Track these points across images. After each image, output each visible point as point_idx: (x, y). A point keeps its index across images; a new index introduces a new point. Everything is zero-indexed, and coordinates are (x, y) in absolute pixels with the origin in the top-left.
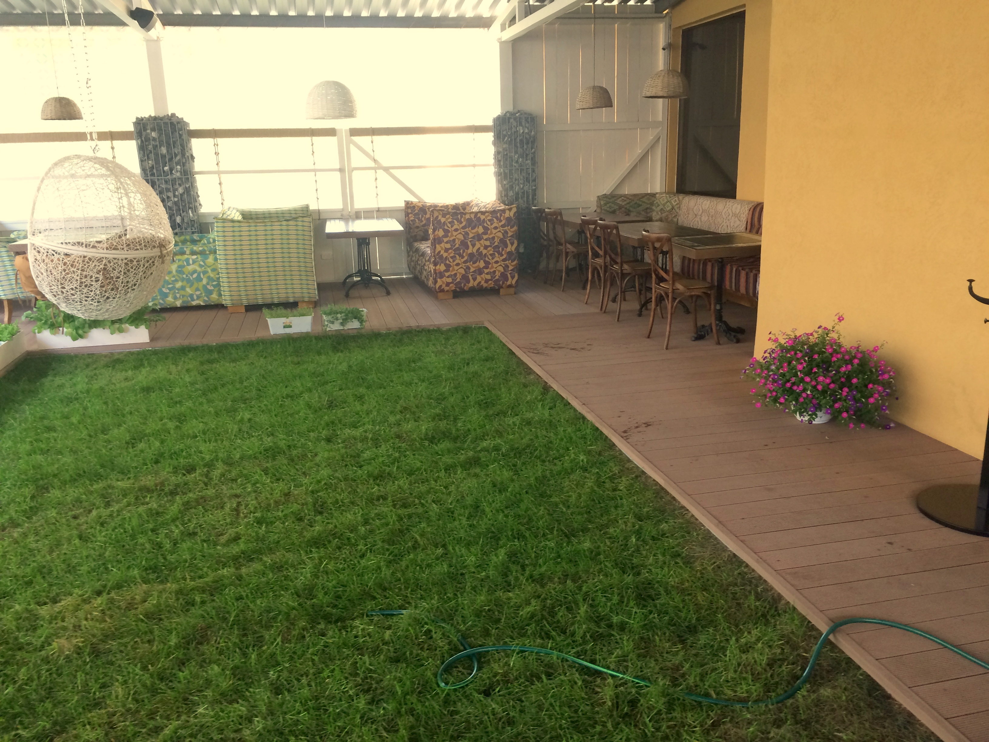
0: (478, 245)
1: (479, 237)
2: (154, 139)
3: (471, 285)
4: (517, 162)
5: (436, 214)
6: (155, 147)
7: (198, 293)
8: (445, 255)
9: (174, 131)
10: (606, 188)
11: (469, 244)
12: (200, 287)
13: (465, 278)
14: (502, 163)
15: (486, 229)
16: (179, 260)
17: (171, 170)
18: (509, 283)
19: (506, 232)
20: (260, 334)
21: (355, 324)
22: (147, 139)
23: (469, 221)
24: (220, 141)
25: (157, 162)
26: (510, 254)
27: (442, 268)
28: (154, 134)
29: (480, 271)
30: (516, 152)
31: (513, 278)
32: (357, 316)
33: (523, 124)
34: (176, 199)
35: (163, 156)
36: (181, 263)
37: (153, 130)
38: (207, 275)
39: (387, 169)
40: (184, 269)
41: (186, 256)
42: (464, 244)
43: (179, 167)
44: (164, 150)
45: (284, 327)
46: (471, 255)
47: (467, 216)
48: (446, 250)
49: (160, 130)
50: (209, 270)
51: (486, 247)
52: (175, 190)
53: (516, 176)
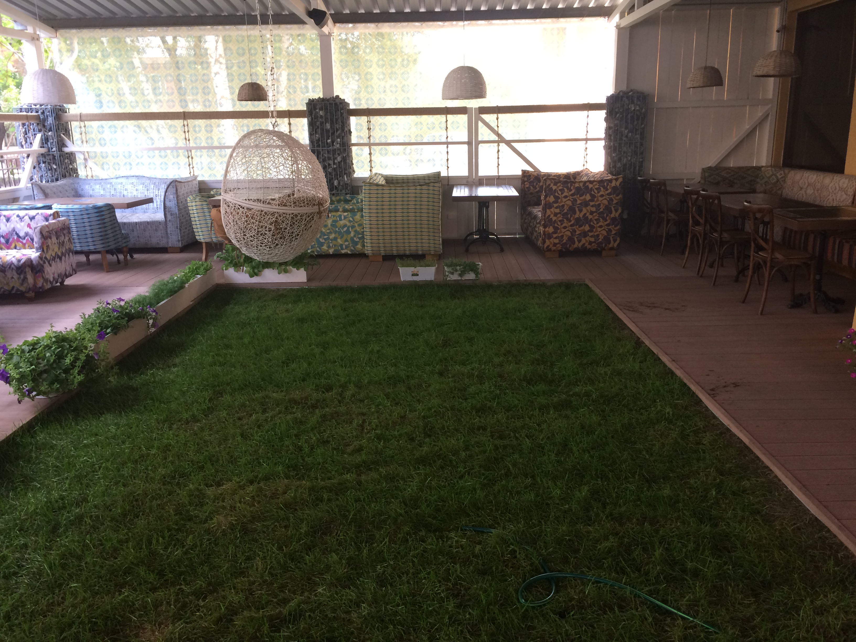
0: (584, 211)
1: (586, 204)
2: (321, 117)
3: (575, 246)
4: (627, 136)
5: (548, 182)
6: (322, 123)
7: (347, 243)
8: (554, 219)
9: (337, 110)
10: (712, 161)
11: (577, 209)
12: (349, 239)
13: (571, 240)
14: (612, 138)
15: (593, 197)
16: (334, 216)
17: (333, 142)
18: (611, 246)
19: (611, 200)
20: (393, 280)
21: (471, 276)
22: (316, 117)
23: (578, 189)
24: (372, 118)
25: (322, 134)
26: (614, 219)
27: (551, 230)
28: (321, 113)
29: (585, 234)
30: (626, 128)
31: (615, 241)
32: (474, 268)
33: (635, 102)
34: (335, 166)
35: (328, 131)
36: (335, 218)
37: (321, 109)
38: (354, 229)
39: (508, 143)
40: (337, 224)
41: (339, 213)
42: (572, 210)
43: (339, 140)
44: (328, 126)
45: (413, 275)
46: (578, 220)
47: (577, 185)
48: (556, 214)
49: (326, 109)
50: (356, 225)
51: (592, 213)
52: (335, 158)
53: (625, 149)
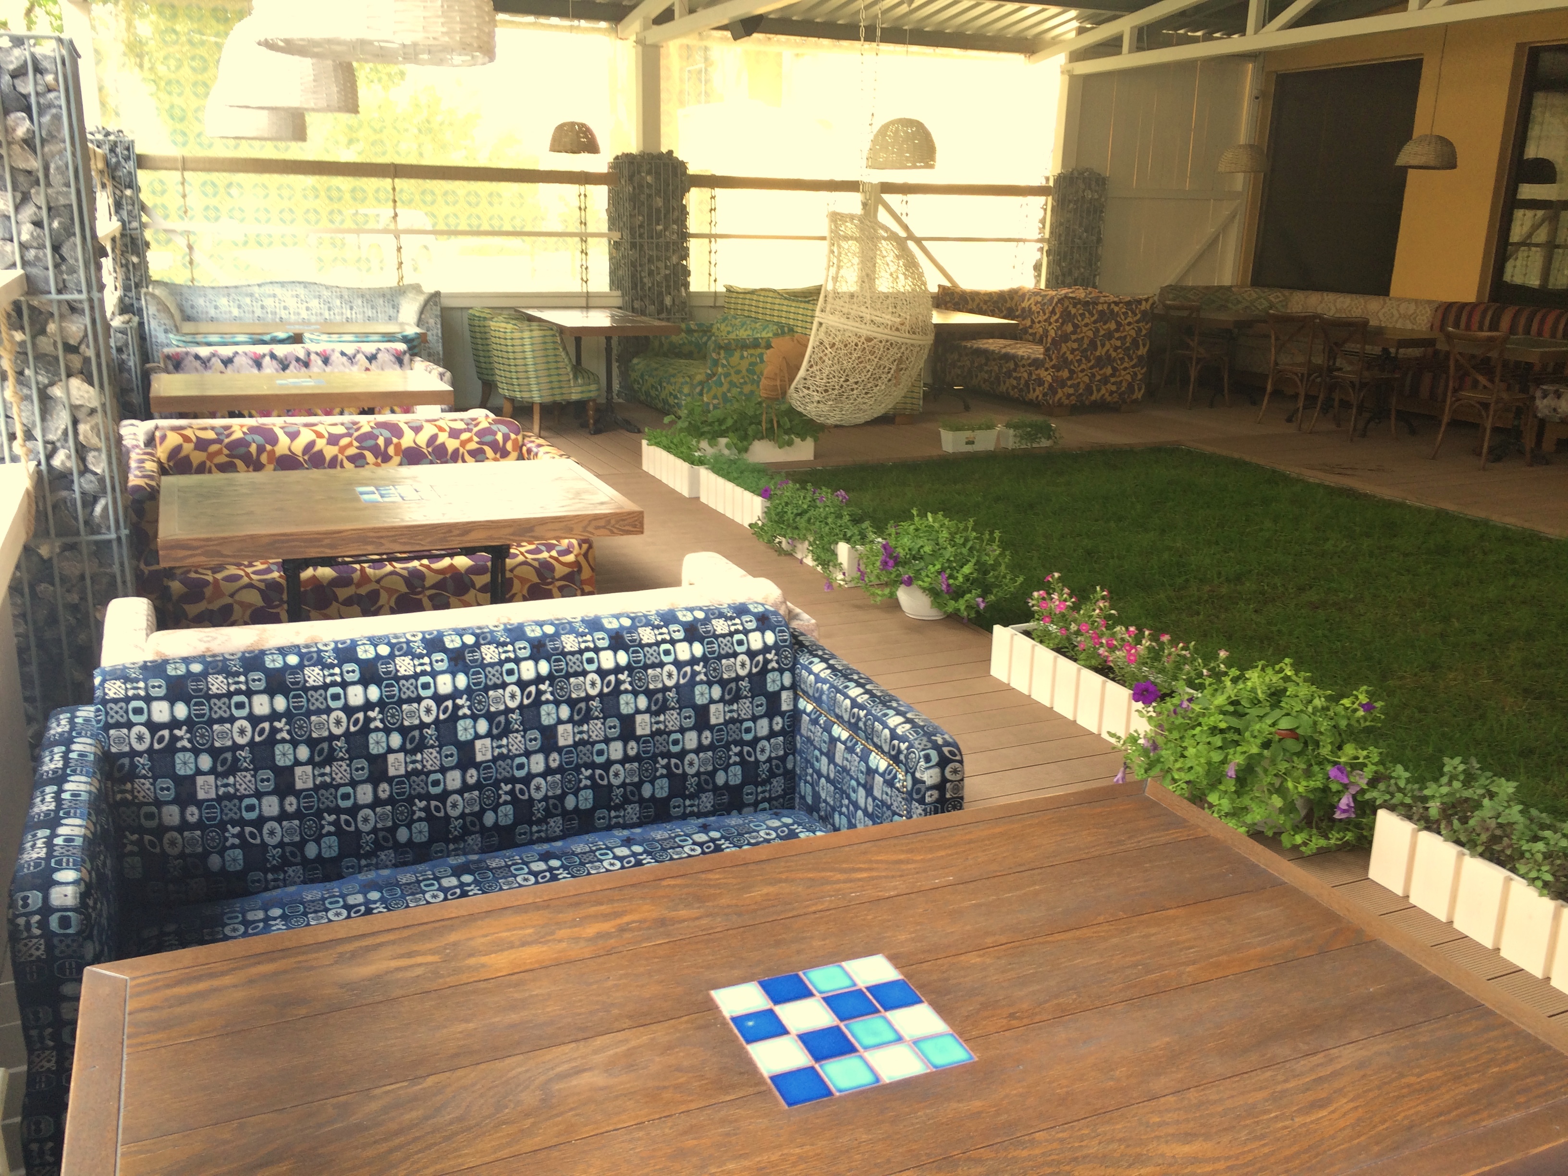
0: (1107, 346)
1: (1109, 335)
2: (649, 186)
3: (1093, 398)
4: (1080, 238)
5: (1066, 303)
6: (649, 196)
8: (1070, 357)
9: (675, 174)
10: (1170, 278)
11: (1099, 343)
13: (1089, 389)
14: (1063, 239)
15: (1119, 324)
17: (665, 229)
18: (1134, 397)
19: (1140, 330)
21: (1045, 443)
22: (641, 186)
23: (1102, 313)
24: (718, 191)
25: (650, 216)
26: (1140, 358)
27: (1065, 374)
28: (649, 179)
29: (1105, 380)
30: (1081, 225)
31: (1140, 390)
32: (1047, 432)
33: (1093, 186)
35: (658, 210)
37: (649, 173)
39: (918, 241)
42: (1093, 344)
43: (675, 227)
44: (659, 202)
45: (967, 443)
46: (1099, 359)
47: (1100, 307)
48: (1073, 351)
49: (658, 174)
51: (1116, 349)
52: (668, 258)
53: (1076, 256)
